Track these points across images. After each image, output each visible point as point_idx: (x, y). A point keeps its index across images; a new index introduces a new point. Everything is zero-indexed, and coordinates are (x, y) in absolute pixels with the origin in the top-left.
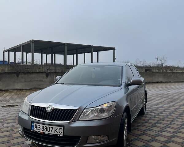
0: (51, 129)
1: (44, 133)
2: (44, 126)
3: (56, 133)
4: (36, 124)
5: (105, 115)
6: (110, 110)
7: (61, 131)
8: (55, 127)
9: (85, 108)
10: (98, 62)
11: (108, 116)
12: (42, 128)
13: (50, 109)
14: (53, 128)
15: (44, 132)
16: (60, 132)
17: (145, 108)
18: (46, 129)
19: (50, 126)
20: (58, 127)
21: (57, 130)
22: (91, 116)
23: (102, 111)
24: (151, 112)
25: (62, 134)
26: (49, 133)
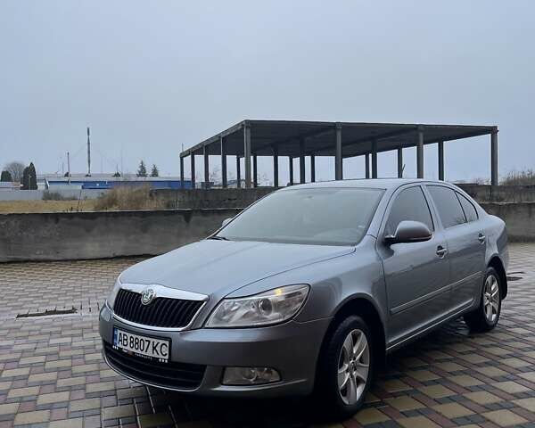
0: (146, 343)
1: (134, 353)
2: (135, 336)
3: (155, 355)
4: (121, 332)
5: (274, 317)
7: (165, 350)
8: (154, 340)
9: (224, 298)
11: (281, 320)
12: (131, 342)
13: (149, 297)
14: (149, 342)
15: (134, 350)
16: (162, 354)
18: (138, 344)
19: (144, 338)
20: (160, 341)
21: (158, 349)
22: (236, 319)
23: (267, 306)
25: (167, 357)
26: (141, 352)
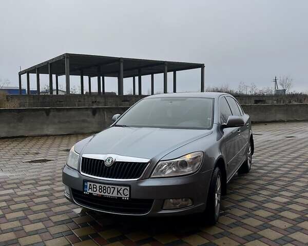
0: (112, 189)
1: (103, 195)
2: (103, 186)
3: (119, 196)
4: (90, 183)
5: (188, 170)
6: (195, 164)
7: (127, 192)
8: (118, 187)
9: (160, 161)
10: (175, 91)
11: (192, 172)
12: (100, 189)
13: (110, 161)
14: (114, 188)
15: (102, 193)
16: (125, 194)
17: (250, 162)
18: (105, 190)
19: (111, 186)
20: (122, 187)
21: (121, 192)
22: (168, 172)
23: (184, 164)
24: (260, 168)
25: (128, 196)
26: (109, 195)
